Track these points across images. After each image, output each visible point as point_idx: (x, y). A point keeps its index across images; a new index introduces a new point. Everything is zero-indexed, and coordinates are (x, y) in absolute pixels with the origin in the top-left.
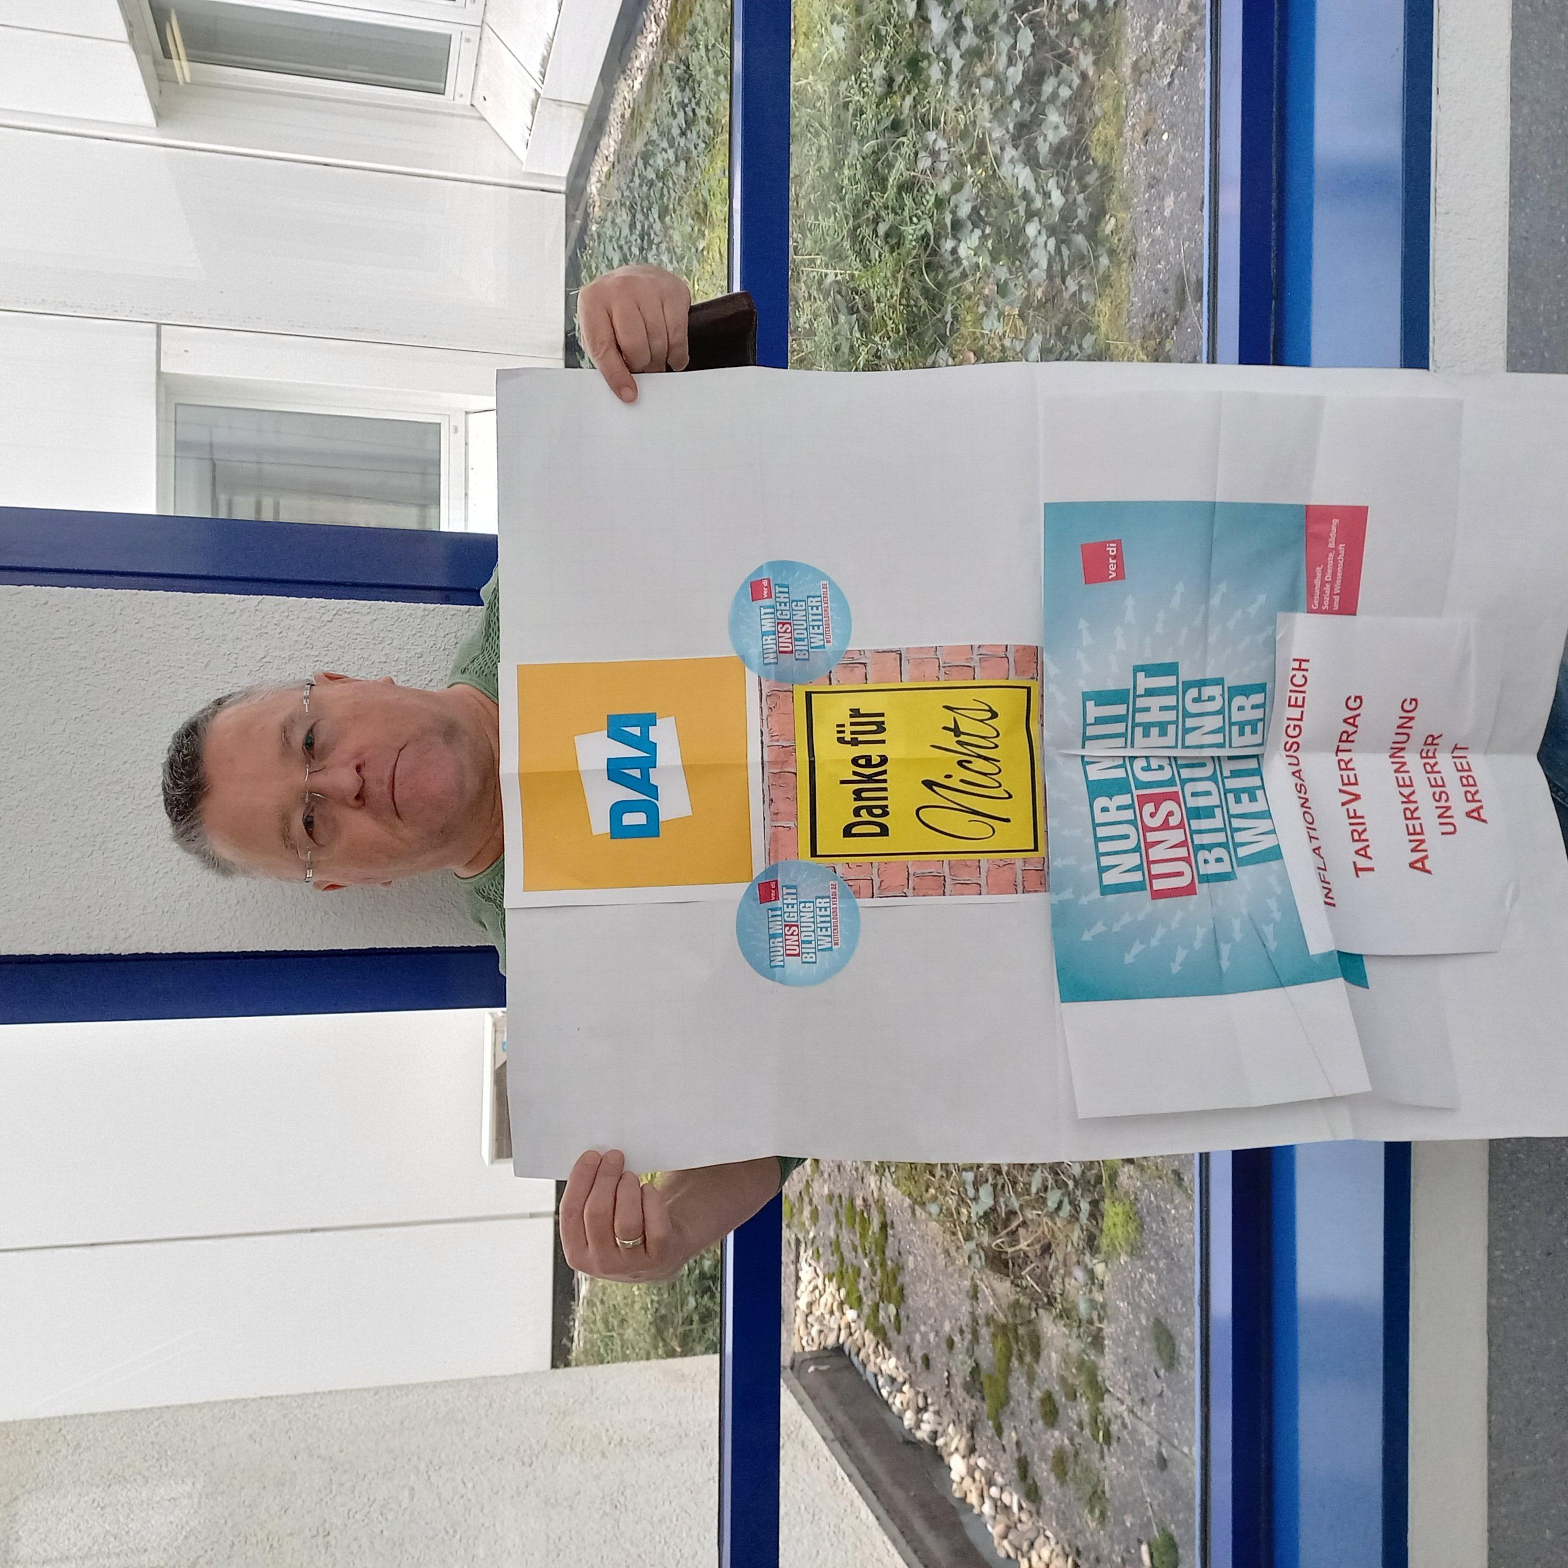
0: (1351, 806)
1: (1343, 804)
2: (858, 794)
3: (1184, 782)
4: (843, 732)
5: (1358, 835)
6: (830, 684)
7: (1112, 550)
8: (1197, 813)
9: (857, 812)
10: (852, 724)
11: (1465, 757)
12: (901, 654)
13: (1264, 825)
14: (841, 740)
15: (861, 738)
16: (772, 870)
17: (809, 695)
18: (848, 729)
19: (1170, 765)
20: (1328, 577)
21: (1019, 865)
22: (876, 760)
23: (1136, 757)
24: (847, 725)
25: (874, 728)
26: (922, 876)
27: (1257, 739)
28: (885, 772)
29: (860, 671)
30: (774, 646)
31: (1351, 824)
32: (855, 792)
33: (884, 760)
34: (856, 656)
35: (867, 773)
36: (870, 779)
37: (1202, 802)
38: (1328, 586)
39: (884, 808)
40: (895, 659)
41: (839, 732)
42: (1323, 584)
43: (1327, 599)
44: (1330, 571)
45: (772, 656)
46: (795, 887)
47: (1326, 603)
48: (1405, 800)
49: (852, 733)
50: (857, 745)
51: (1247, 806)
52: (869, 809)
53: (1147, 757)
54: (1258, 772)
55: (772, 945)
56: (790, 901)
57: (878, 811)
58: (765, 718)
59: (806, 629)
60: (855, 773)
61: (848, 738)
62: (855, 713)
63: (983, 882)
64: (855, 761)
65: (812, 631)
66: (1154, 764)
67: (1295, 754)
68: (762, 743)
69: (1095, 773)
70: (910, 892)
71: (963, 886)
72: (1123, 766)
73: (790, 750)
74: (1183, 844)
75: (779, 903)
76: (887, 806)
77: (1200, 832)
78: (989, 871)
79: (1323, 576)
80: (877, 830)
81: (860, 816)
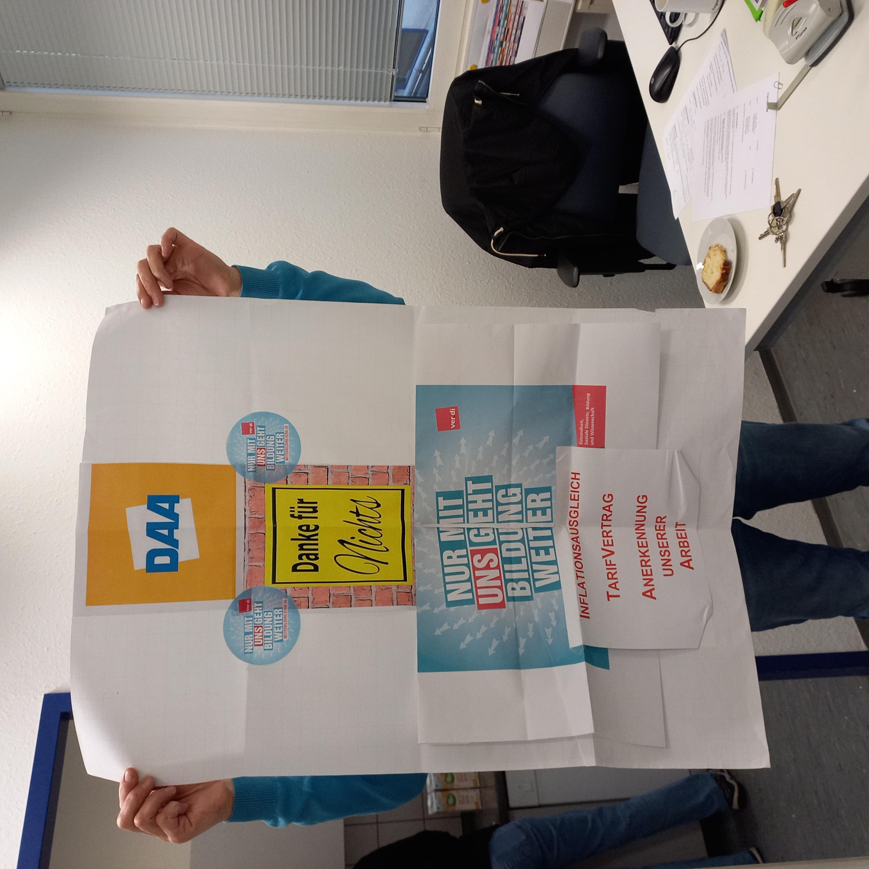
0: (608, 558)
1: (603, 557)
2: (301, 547)
3: (501, 543)
4: (294, 511)
5: (611, 576)
6: (287, 484)
7: (453, 412)
8: (510, 561)
9: (300, 557)
10: (299, 507)
11: (684, 530)
12: (328, 469)
13: (553, 568)
14: (292, 516)
15: (304, 515)
16: (249, 592)
17: (274, 490)
18: (297, 510)
19: (494, 533)
20: (587, 426)
21: (394, 588)
22: (312, 528)
23: (471, 529)
24: (296, 507)
25: (311, 510)
26: (337, 596)
27: (548, 518)
28: (317, 535)
29: (304, 477)
30: (254, 462)
31: (607, 569)
32: (300, 545)
33: (317, 528)
34: (303, 468)
35: (307, 535)
36: (308, 538)
37: (513, 554)
38: (587, 431)
39: (316, 555)
40: (325, 471)
41: (291, 511)
42: (584, 431)
43: (587, 439)
44: (587, 423)
45: (252, 467)
46: (261, 602)
47: (587, 441)
48: (642, 555)
49: (299, 512)
50: (301, 519)
51: (543, 557)
52: (308, 555)
53: (478, 529)
54: (551, 538)
55: (246, 639)
56: (258, 611)
57: (313, 557)
58: (247, 501)
59: (274, 452)
60: (300, 535)
61: (296, 514)
62: (301, 501)
63: (373, 599)
64: (300, 528)
65: (277, 453)
66: (482, 532)
67: (576, 528)
68: (245, 516)
69: (444, 537)
70: (330, 605)
71: (362, 602)
72: (464, 533)
73: (262, 521)
74: (499, 578)
75: (252, 613)
76: (317, 554)
77: (511, 571)
78: (376, 592)
79: (584, 426)
80: (312, 568)
81: (302, 559)
